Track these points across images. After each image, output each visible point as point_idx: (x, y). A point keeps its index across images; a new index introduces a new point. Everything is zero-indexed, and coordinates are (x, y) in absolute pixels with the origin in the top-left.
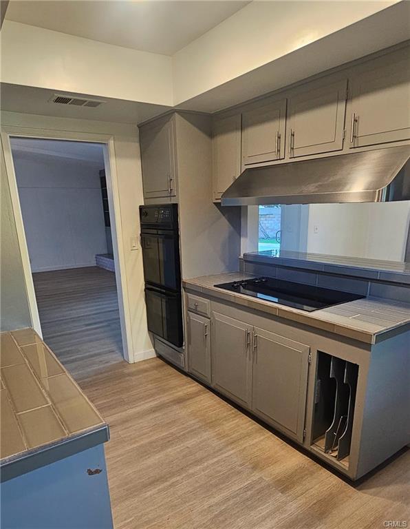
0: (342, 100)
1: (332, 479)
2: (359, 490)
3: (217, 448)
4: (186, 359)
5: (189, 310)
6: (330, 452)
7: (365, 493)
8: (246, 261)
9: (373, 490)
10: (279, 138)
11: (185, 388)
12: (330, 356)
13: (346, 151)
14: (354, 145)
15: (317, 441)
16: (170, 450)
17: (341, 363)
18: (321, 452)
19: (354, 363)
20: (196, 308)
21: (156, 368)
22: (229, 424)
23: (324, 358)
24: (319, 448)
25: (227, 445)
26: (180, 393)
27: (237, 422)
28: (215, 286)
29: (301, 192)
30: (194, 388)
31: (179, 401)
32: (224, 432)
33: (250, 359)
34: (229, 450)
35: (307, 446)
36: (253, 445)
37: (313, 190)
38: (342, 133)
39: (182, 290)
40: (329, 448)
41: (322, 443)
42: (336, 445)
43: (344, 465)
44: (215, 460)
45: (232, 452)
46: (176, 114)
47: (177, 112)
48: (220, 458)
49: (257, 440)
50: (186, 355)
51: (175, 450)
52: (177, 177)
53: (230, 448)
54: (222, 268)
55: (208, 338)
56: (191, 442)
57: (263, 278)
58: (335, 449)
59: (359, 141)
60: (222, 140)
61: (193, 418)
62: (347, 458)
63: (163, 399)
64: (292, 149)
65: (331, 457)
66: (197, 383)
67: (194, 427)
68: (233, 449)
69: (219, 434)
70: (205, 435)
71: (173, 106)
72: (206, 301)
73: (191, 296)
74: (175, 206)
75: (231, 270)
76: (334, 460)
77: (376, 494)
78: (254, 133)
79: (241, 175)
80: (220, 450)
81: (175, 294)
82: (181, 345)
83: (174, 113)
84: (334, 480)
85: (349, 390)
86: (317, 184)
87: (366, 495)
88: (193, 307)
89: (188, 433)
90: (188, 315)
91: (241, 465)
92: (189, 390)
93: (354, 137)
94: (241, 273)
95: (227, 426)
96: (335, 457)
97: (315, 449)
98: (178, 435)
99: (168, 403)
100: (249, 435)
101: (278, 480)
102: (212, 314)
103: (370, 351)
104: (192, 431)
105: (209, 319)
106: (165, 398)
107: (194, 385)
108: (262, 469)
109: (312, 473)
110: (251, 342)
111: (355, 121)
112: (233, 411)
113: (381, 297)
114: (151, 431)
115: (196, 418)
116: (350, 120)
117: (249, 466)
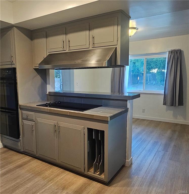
0: (87, 30)
1: (98, 185)
2: (109, 186)
3: (43, 185)
4: (22, 145)
5: (23, 119)
6: (96, 173)
7: (112, 187)
8: (50, 95)
9: (115, 185)
10: (63, 42)
11: (21, 160)
12: (93, 129)
13: (91, 48)
14: (93, 46)
15: (90, 170)
16: (17, 191)
17: (97, 131)
18: (92, 174)
19: (103, 130)
20: (27, 117)
21: (4, 152)
22: (47, 172)
23: (90, 131)
24: (91, 173)
25: (48, 182)
26: (19, 163)
27: (52, 170)
28: (37, 105)
29: (75, 63)
30: (27, 159)
31: (20, 166)
32: (46, 176)
33: (56, 138)
34: (50, 184)
35: (86, 173)
36: (61, 179)
37: (80, 62)
38: (89, 42)
39: (19, 109)
40: (95, 171)
41: (92, 170)
42: (98, 169)
43: (102, 176)
44: (43, 190)
45: (51, 184)
46: (14, 27)
47: (15, 27)
48: (45, 188)
49: (63, 176)
50: (22, 143)
51: (20, 191)
52: (15, 55)
53: (50, 183)
54: (38, 98)
55: (34, 131)
56: (29, 185)
57: (59, 101)
58: (98, 171)
59: (95, 45)
60: (37, 41)
61: (28, 173)
62: (103, 174)
63: (10, 167)
64: (69, 46)
65: (97, 175)
66: (28, 156)
67: (30, 177)
68: (51, 183)
69: (43, 178)
70: (36, 180)
71: (13, 24)
72: (33, 113)
73: (24, 112)
74: (15, 69)
75: (43, 99)
76: (98, 176)
77: (116, 187)
78: (52, 39)
79: (47, 56)
80: (45, 185)
81: (15, 112)
82: (19, 138)
83: (13, 27)
84: (99, 185)
85: (101, 143)
86: (81, 60)
87: (113, 188)
88: (25, 117)
89: (27, 180)
90: (22, 122)
91: (57, 189)
92: (24, 160)
93: (93, 43)
94: (48, 100)
95: (47, 173)
96: (98, 174)
97: (90, 173)
98: (21, 183)
99: (13, 169)
100: (58, 175)
101: (76, 191)
102: (36, 119)
103: (108, 124)
104: (29, 179)
105: (34, 121)
106: (11, 166)
107: (27, 157)
108: (67, 189)
109: (89, 185)
110: (57, 129)
111: (93, 38)
112: (49, 166)
113: (108, 106)
114: (5, 184)
115: (30, 173)
116: (91, 37)
117: (61, 189)
